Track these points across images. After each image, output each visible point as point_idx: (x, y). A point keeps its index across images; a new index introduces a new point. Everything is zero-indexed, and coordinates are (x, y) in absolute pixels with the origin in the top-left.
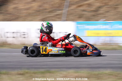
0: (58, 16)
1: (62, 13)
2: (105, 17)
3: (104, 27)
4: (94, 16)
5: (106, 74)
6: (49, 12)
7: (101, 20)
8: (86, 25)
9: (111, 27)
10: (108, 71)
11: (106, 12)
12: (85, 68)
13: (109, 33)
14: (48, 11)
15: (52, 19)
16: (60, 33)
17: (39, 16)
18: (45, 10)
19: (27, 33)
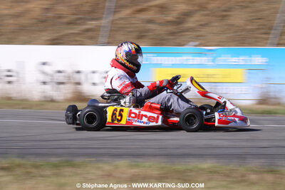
0: (90, 34)
1: (100, 26)
2: (197, 37)
3: (197, 60)
4: (172, 33)
5: (203, 170)
6: (69, 23)
7: (191, 43)
8: (155, 55)
9: (213, 61)
10: (207, 164)
11: (201, 25)
12: (155, 155)
13: (208, 76)
14: (65, 20)
15: (76, 41)
16: (94, 72)
17: (44, 34)
18: (60, 17)
19: (17, 73)
